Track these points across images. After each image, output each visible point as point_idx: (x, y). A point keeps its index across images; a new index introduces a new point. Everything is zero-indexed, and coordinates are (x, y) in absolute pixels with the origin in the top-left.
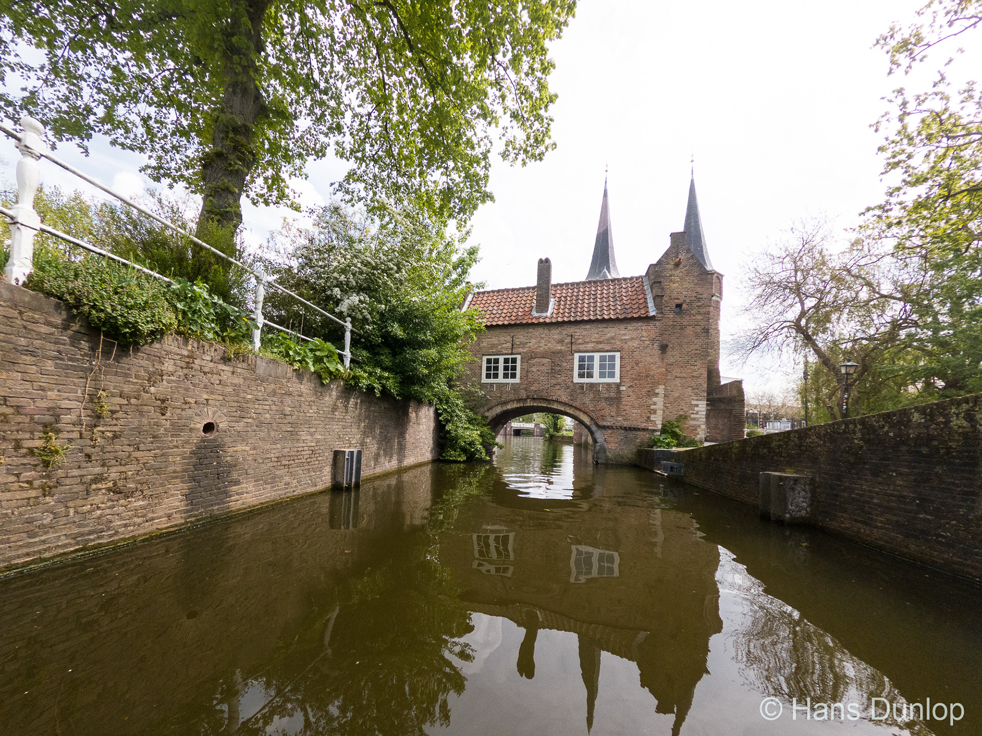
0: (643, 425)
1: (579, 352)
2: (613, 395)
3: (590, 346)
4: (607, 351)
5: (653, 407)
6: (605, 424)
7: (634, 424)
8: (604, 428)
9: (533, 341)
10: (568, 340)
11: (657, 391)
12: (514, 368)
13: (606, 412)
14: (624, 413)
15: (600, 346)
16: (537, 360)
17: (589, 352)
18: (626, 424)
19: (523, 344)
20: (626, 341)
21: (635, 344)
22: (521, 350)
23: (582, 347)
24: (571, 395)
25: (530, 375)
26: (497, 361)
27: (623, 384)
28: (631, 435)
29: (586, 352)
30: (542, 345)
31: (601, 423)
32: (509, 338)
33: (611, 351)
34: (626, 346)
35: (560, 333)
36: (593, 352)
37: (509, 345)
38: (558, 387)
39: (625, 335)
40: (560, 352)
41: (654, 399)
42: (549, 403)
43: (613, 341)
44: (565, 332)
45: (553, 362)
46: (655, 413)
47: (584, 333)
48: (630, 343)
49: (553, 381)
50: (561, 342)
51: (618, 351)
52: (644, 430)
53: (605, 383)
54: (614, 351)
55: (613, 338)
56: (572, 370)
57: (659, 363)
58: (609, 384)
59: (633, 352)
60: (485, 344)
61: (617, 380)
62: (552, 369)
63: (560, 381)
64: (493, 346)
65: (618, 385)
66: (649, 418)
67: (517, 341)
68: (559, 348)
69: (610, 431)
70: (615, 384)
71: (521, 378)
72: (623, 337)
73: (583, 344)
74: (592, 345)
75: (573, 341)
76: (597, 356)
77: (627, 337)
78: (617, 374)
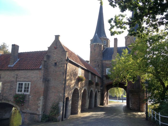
0: (35, 112)
1: (19, 81)
2: (27, 99)
3: (22, 79)
4: (27, 82)
5: (39, 105)
6: (24, 111)
7: (33, 112)
8: (24, 113)
9: (6, 76)
11: (40, 98)
14: (30, 107)
15: (25, 79)
16: (6, 84)
18: (30, 112)
19: (3, 77)
20: (33, 78)
21: (35, 79)
22: (2, 80)
23: (19, 80)
25: (4, 90)
27: (30, 95)
28: (32, 116)
29: (21, 81)
30: (8, 78)
33: (28, 82)
34: (32, 80)
35: (14, 74)
36: (23, 81)
38: (11, 95)
41: (39, 102)
43: (29, 78)
45: (11, 85)
46: (39, 107)
47: (21, 74)
49: (10, 93)
50: (14, 77)
51: (30, 82)
52: (35, 114)
53: (25, 94)
54: (29, 82)
55: (29, 76)
56: (16, 89)
59: (34, 82)
61: (28, 93)
62: (10, 88)
63: (12, 93)
66: (37, 109)
68: (13, 80)
69: (26, 114)
70: (28, 95)
73: (20, 78)
74: (23, 79)
75: (17, 77)
76: (24, 83)
77: (33, 76)
78: (29, 91)
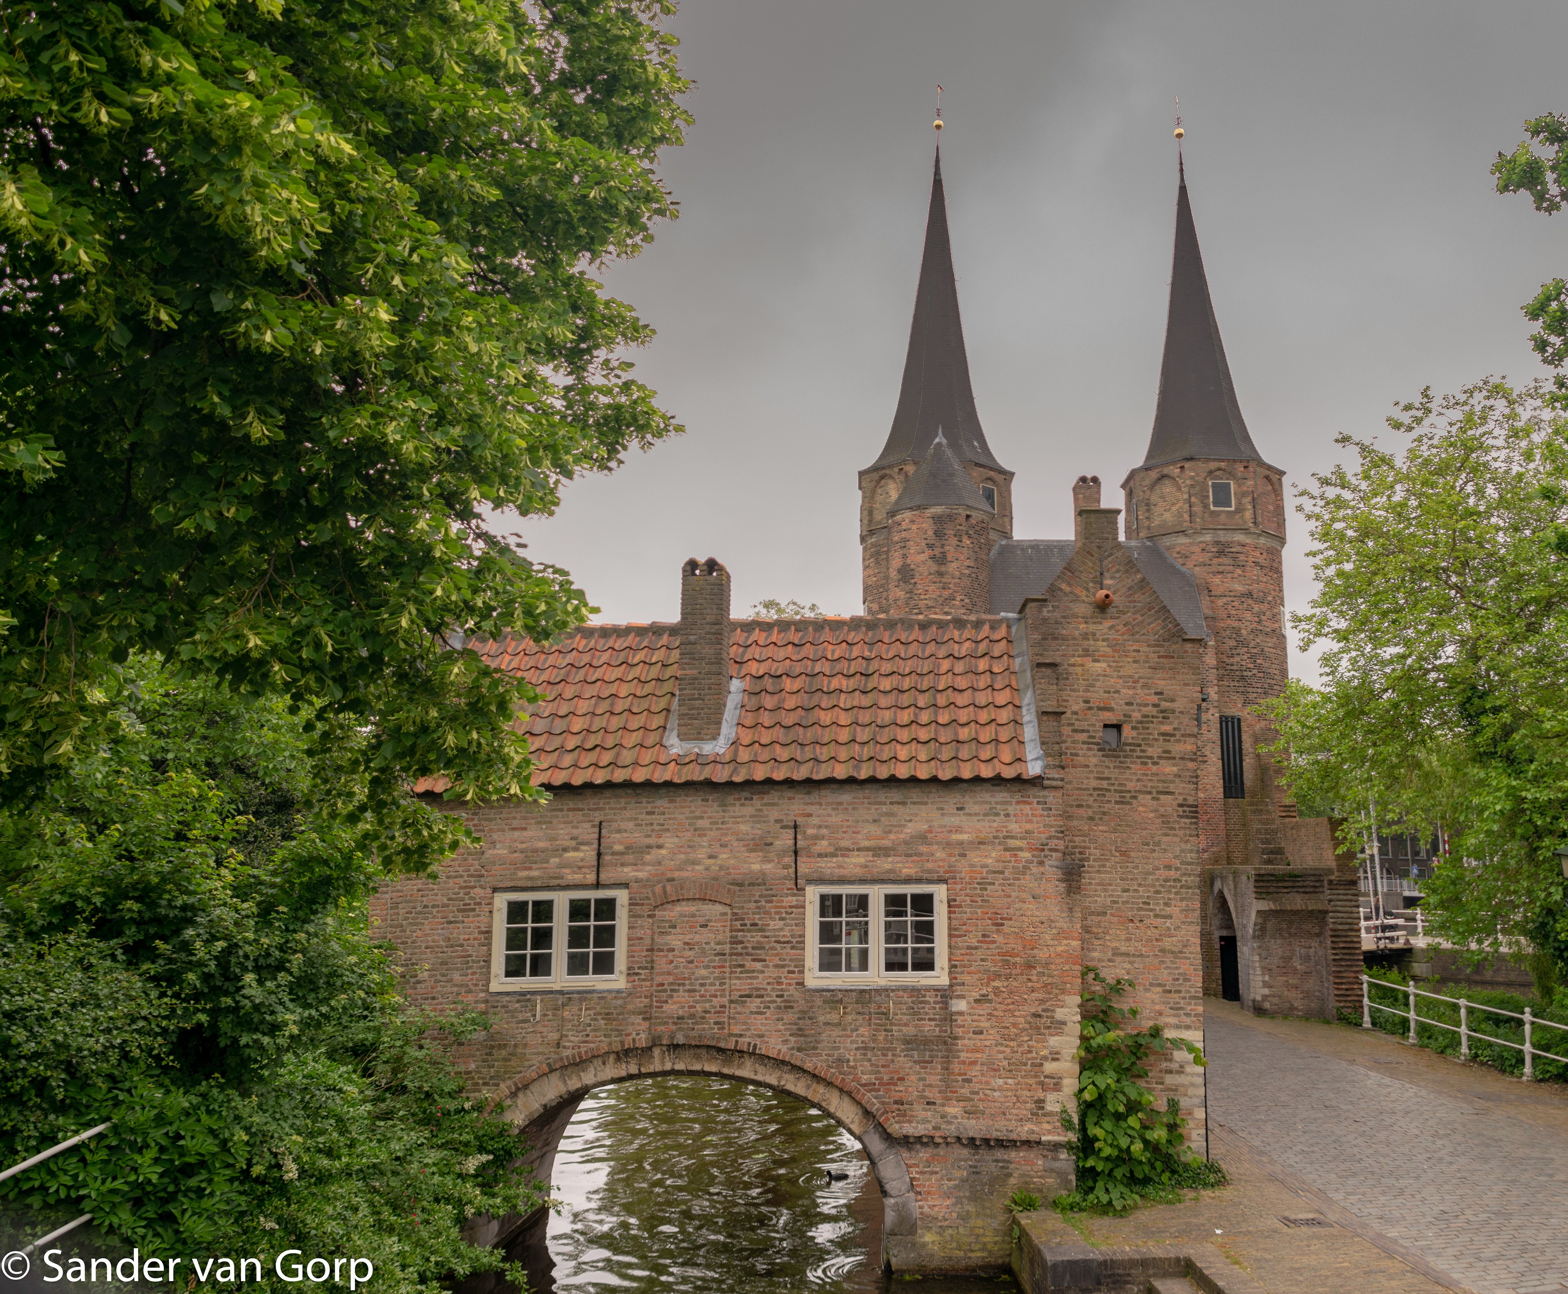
0: (1024, 1131)
1: (820, 881)
2: (929, 1028)
3: (854, 863)
4: (908, 881)
5: (1050, 1067)
6: (909, 1129)
7: (998, 1128)
8: (906, 1142)
9: (670, 841)
10: (785, 840)
11: (1060, 1014)
12: (606, 936)
13: (911, 1088)
14: (965, 1091)
15: (885, 864)
16: (679, 908)
17: (851, 882)
18: (975, 1127)
19: (638, 852)
20: (962, 850)
21: (991, 857)
22: (629, 873)
23: (828, 866)
24: (800, 1032)
25: (661, 963)
26: (544, 910)
27: (958, 991)
28: (989, 1161)
29: (842, 881)
30: (701, 854)
31: (896, 1128)
32: (587, 832)
33: (919, 881)
34: (962, 866)
35: (757, 817)
36: (863, 881)
37: (588, 853)
38: (754, 1004)
39: (959, 830)
40: (758, 881)
41: (1054, 1041)
42: (728, 1062)
43: (924, 849)
44: (774, 814)
45: (736, 917)
46: (1056, 1088)
47: (835, 819)
48: (974, 857)
49: (741, 985)
50: (762, 845)
51: (941, 881)
52: (1027, 1143)
53: (905, 989)
54: (930, 881)
55: (923, 838)
56: (800, 943)
57: (1062, 924)
58: (915, 991)
59: (984, 885)
60: (501, 851)
61: (939, 977)
62: (735, 942)
63: (760, 981)
64: (532, 857)
65: (945, 995)
66: (1040, 1103)
67: (615, 841)
68: (756, 867)
69: (924, 1154)
70: (936, 989)
71: (631, 973)
72: (955, 837)
73: (833, 855)
74: (862, 860)
75: (800, 843)
76: (877, 895)
77: (965, 837)
78: (941, 958)
